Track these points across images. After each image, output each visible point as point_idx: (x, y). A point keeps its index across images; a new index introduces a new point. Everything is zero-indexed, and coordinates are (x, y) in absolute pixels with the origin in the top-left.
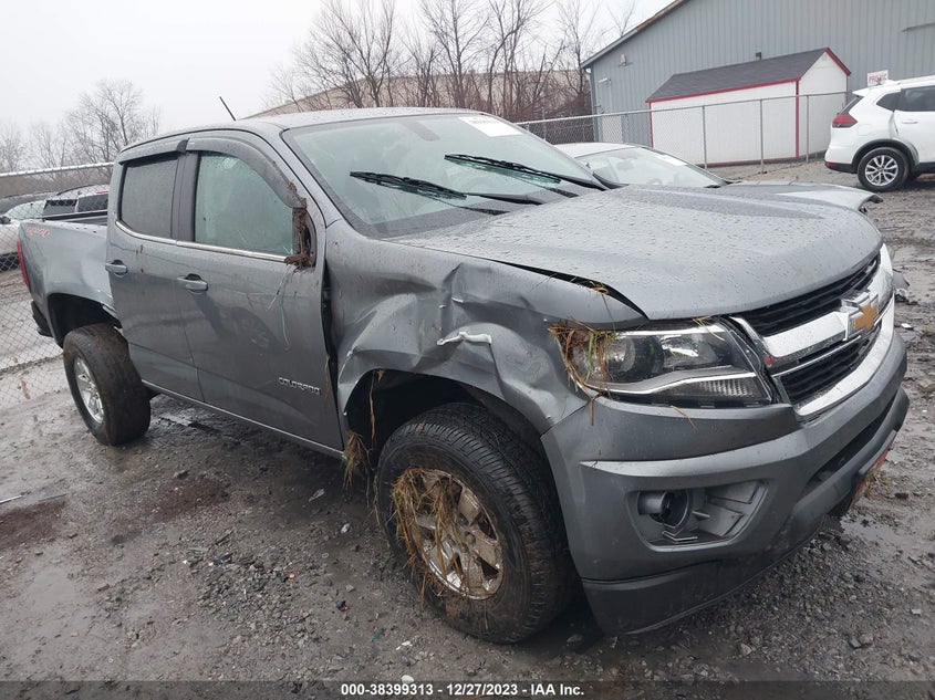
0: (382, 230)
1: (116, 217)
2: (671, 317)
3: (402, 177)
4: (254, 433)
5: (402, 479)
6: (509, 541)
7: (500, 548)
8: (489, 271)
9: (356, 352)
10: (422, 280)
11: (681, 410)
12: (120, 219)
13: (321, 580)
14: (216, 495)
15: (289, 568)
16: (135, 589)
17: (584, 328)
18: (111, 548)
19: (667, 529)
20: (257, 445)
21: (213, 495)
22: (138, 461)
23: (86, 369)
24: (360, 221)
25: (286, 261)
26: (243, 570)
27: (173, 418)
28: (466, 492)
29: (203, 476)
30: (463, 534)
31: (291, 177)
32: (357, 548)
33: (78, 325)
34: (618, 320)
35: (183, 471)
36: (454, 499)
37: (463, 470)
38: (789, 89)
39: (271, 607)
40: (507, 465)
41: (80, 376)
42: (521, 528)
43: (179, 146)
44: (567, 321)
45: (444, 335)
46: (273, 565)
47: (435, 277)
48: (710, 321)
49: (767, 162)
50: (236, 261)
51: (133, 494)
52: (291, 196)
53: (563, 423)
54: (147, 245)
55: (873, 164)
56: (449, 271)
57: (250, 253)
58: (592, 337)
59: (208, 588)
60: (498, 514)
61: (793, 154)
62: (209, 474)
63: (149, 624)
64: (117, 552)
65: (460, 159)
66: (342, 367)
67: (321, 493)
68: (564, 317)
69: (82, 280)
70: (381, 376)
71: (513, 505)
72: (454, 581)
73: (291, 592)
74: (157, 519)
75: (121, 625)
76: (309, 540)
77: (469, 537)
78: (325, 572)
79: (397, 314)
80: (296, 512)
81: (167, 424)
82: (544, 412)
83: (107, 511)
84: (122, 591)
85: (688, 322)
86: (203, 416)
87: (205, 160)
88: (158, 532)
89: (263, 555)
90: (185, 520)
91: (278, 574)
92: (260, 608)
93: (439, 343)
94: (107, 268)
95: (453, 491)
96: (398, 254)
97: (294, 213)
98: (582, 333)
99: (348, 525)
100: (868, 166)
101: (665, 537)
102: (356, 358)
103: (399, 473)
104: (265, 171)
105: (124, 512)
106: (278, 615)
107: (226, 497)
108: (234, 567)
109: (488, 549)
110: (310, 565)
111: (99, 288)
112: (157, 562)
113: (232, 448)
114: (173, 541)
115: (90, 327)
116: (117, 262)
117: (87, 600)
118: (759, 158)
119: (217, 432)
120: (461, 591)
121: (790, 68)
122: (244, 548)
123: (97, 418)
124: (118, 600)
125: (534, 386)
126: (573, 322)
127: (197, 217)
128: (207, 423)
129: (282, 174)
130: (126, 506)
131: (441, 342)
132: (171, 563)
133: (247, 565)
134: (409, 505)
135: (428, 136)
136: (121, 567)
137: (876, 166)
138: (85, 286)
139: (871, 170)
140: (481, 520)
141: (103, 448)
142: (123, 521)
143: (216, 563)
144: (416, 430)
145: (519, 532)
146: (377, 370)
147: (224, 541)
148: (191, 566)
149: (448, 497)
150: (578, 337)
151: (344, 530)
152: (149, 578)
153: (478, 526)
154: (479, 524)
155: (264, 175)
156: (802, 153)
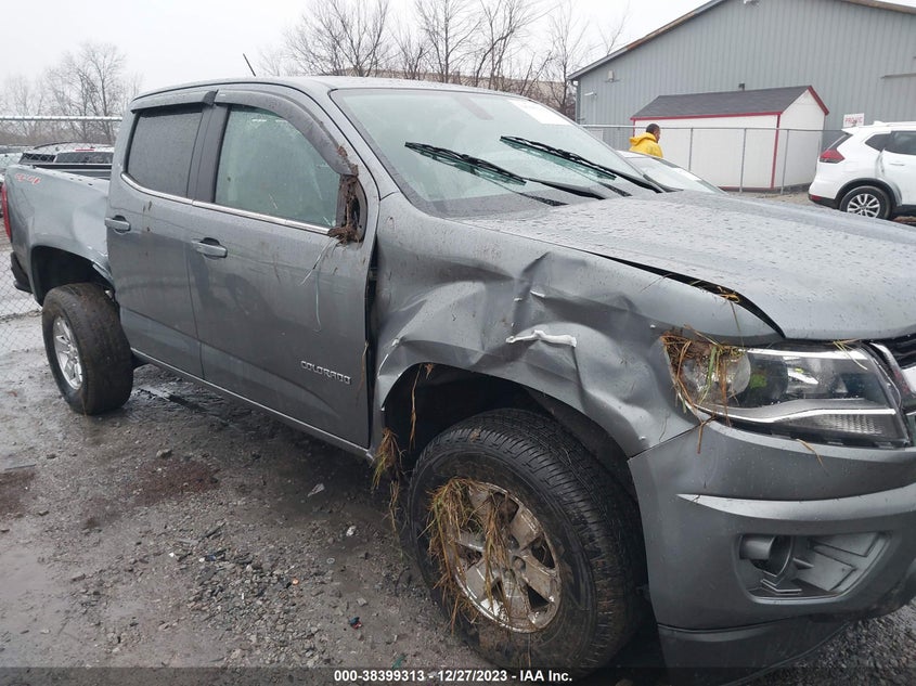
0: (441, 208)
1: (122, 169)
2: (810, 337)
3: (462, 153)
4: (242, 415)
5: (445, 489)
6: (575, 573)
7: (558, 580)
8: (583, 264)
9: (403, 342)
10: (496, 268)
11: (809, 445)
12: (126, 171)
13: (328, 588)
14: (204, 481)
15: (290, 572)
16: (116, 582)
17: (704, 340)
18: (87, 530)
19: (766, 577)
20: (246, 428)
21: (200, 481)
22: (118, 435)
23: (67, 331)
24: (417, 196)
25: (329, 234)
26: (239, 570)
27: (153, 391)
28: (523, 512)
29: (188, 458)
30: (510, 559)
31: (341, 141)
32: (367, 554)
33: (61, 282)
34: (748, 335)
35: (167, 451)
36: (507, 518)
37: (528, 488)
38: (771, 121)
39: (274, 617)
40: (580, 489)
41: (58, 337)
42: (593, 561)
43: (206, 96)
44: (682, 330)
45: (515, 332)
46: (273, 566)
47: (514, 266)
48: (851, 346)
49: (746, 190)
50: (264, 228)
51: (111, 471)
52: (341, 160)
53: (662, 446)
54: (155, 201)
55: (856, 201)
56: (531, 260)
57: (282, 221)
58: (714, 351)
59: (200, 588)
60: (566, 543)
61: (768, 186)
62: (196, 456)
63: (132, 625)
64: (95, 537)
65: (516, 143)
66: (384, 358)
67: (320, 488)
68: (679, 324)
69: (72, 233)
70: (429, 371)
71: (586, 535)
72: (490, 608)
73: (295, 601)
74: (138, 503)
75: (99, 624)
76: (311, 541)
77: (518, 563)
78: (332, 581)
79: (461, 304)
80: (294, 508)
81: (147, 396)
82: (637, 431)
83: (82, 488)
84: (101, 584)
85: (828, 345)
86: (185, 390)
87: (235, 115)
88: (140, 518)
89: (261, 553)
90: (170, 506)
91: (280, 579)
92: (260, 617)
93: (508, 340)
94: (106, 223)
95: (508, 509)
96: (468, 236)
97: (342, 181)
98: (701, 346)
99: (354, 527)
100: (851, 203)
101: (763, 586)
102: (402, 348)
103: (442, 482)
104: (311, 132)
105: (101, 491)
106: (282, 627)
107: (215, 483)
108: (229, 566)
109: (543, 579)
110: (314, 571)
111: (93, 245)
112: (139, 553)
113: (220, 429)
114: (158, 530)
115: (77, 286)
116: (119, 218)
117: (59, 591)
118: (737, 185)
119: (201, 410)
120: (499, 620)
121: (773, 101)
122: (239, 543)
123: (74, 384)
124: (96, 593)
125: (627, 401)
126: (691, 331)
127: (220, 176)
128: (192, 399)
129: (331, 137)
130: (103, 484)
131: (512, 340)
132: (155, 555)
133: (244, 565)
134: (453, 521)
135: (482, 115)
136: (98, 555)
137: (859, 204)
138: (75, 241)
139: (853, 207)
140: (537, 546)
141: (77, 416)
142: (100, 501)
143: (208, 559)
144: (469, 435)
145: (590, 566)
146: (427, 364)
147: (216, 534)
148: (180, 559)
149: (502, 516)
150: (696, 350)
151: (350, 532)
152: (131, 571)
153: (530, 552)
154: (532, 549)
155: (309, 135)
156: (777, 184)
